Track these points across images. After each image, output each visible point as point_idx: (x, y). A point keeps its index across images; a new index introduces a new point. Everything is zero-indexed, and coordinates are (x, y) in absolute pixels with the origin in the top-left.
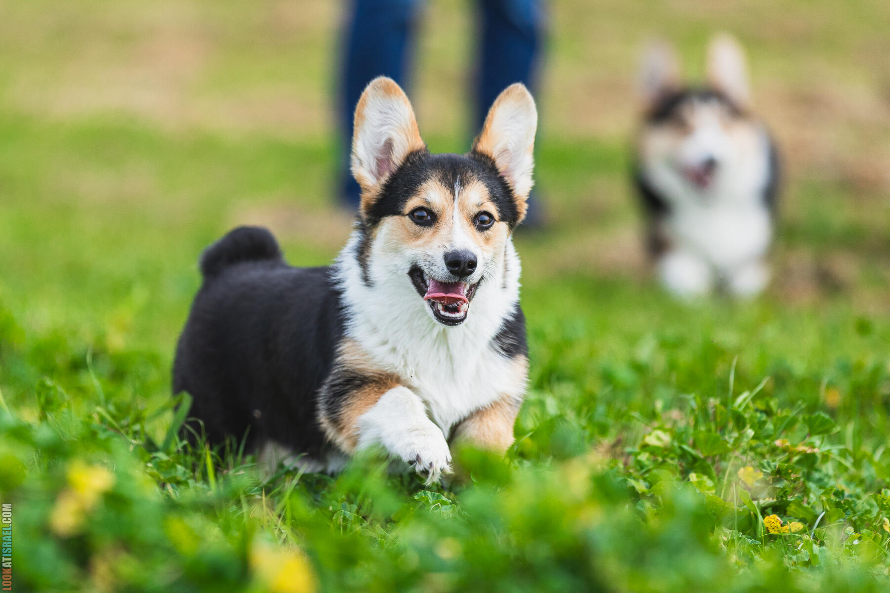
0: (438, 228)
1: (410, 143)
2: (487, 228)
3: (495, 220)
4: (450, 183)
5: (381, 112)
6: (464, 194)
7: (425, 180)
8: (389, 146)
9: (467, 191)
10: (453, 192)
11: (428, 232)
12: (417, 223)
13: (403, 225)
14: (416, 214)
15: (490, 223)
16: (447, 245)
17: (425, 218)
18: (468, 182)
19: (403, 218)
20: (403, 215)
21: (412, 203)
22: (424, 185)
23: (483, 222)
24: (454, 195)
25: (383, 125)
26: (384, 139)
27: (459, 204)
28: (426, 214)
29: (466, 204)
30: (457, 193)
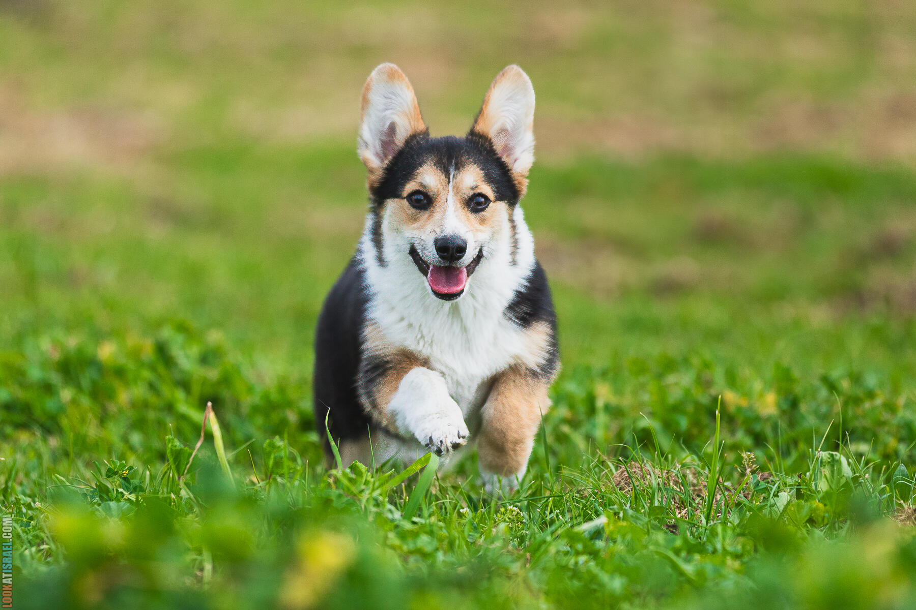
0: (433, 212)
1: (413, 126)
2: (483, 210)
3: (491, 201)
4: (444, 167)
5: (385, 97)
6: (459, 177)
7: (421, 165)
8: (392, 129)
9: (461, 174)
10: (447, 176)
11: (425, 215)
12: (414, 207)
13: (402, 207)
14: (414, 197)
15: (485, 204)
16: (438, 231)
17: (422, 202)
18: (463, 166)
19: (402, 201)
20: (403, 198)
21: (410, 187)
22: (420, 169)
23: (479, 204)
24: (449, 179)
25: (387, 109)
26: (388, 123)
27: (454, 187)
28: (422, 197)
29: (460, 187)
30: (451, 177)
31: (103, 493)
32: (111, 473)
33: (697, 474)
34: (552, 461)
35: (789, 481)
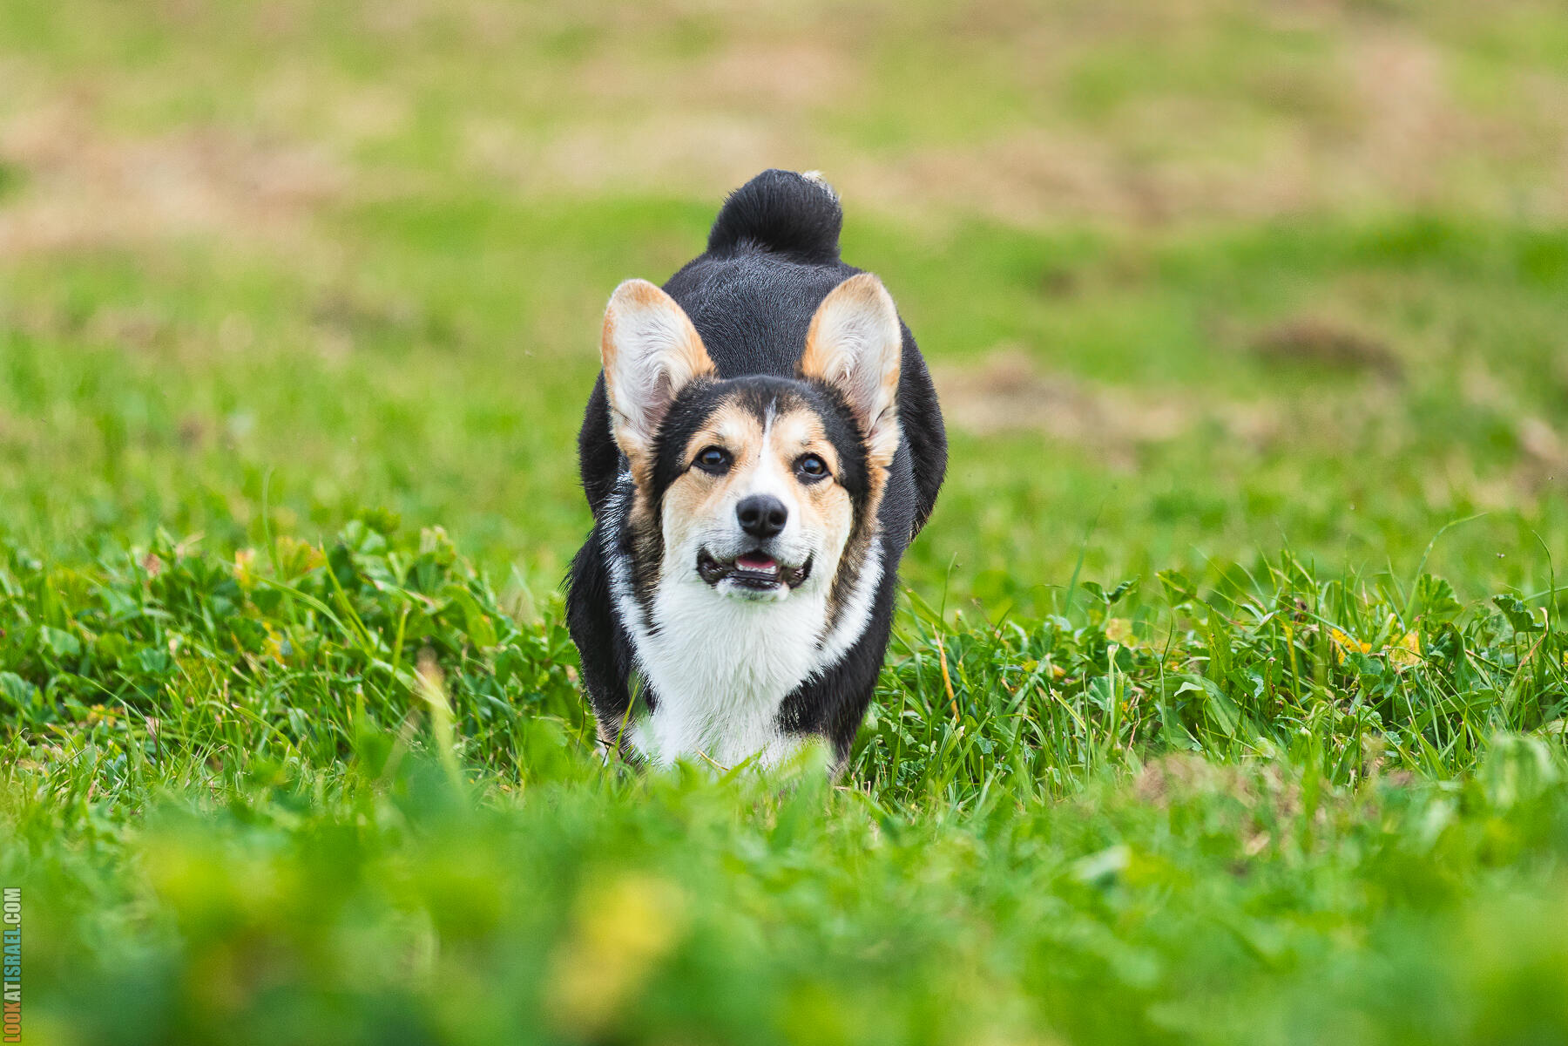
1: (694, 367)
3: (830, 475)
4: (757, 408)
5: (640, 335)
6: (782, 425)
8: (664, 379)
9: (786, 420)
10: (762, 421)
12: (706, 472)
17: (717, 462)
18: (790, 409)
19: (687, 476)
22: (714, 414)
23: (810, 470)
24: (764, 426)
28: (718, 455)
30: (768, 423)
31: (241, 815)
32: (254, 780)
33: (1283, 776)
34: (1028, 751)
35: (1446, 785)
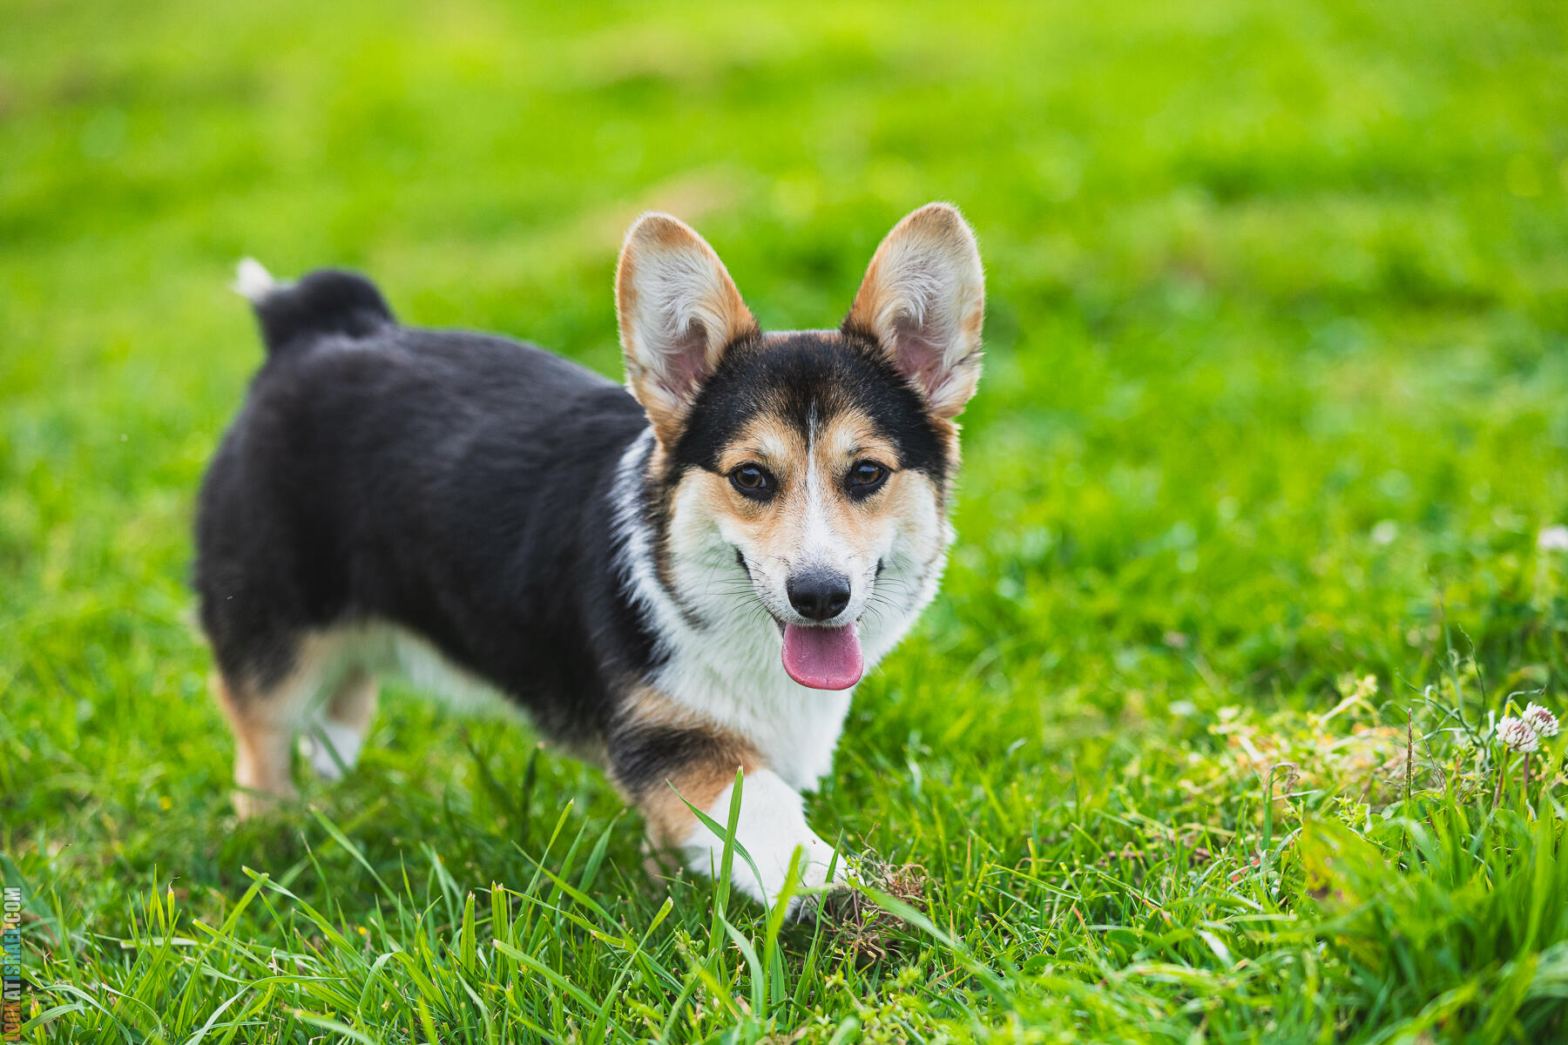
0: (782, 506)
1: (730, 323)
2: (874, 490)
3: (892, 470)
4: (799, 418)
6: (825, 436)
8: (698, 329)
9: (829, 430)
10: (805, 435)
11: (768, 511)
12: (744, 493)
13: (722, 492)
15: (879, 478)
16: (792, 560)
17: (758, 485)
18: (833, 412)
19: (721, 480)
20: (722, 475)
21: (733, 455)
22: (753, 423)
23: (868, 479)
24: (808, 439)
27: (818, 454)
29: (830, 453)
30: (812, 435)
